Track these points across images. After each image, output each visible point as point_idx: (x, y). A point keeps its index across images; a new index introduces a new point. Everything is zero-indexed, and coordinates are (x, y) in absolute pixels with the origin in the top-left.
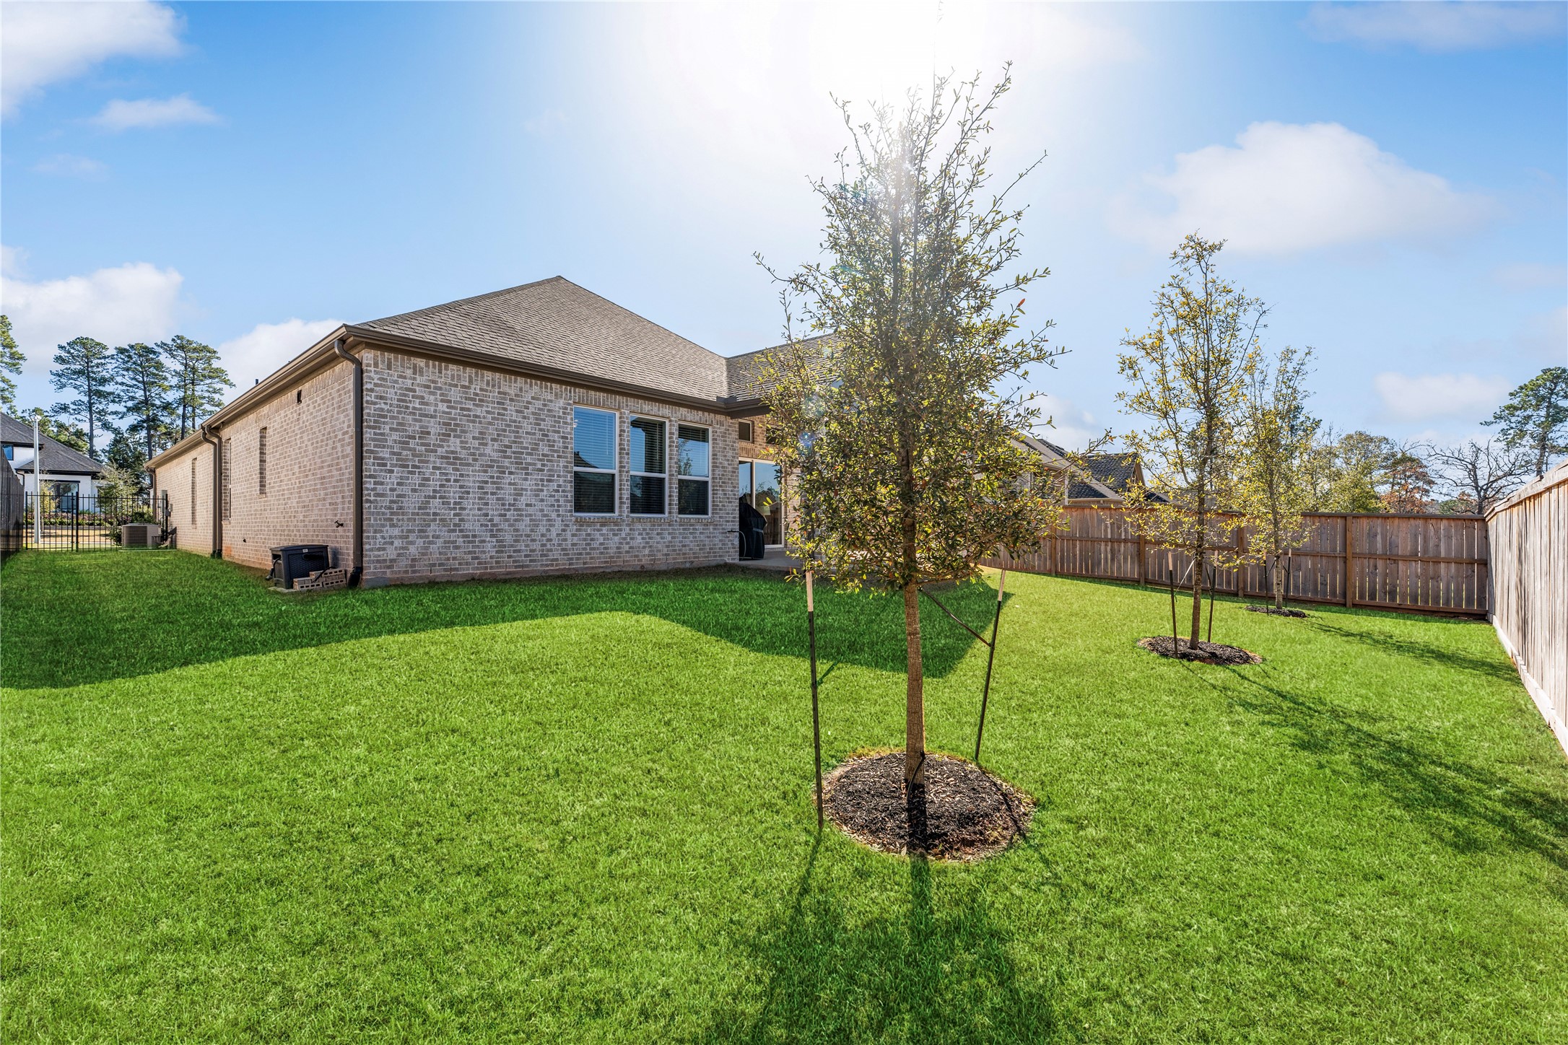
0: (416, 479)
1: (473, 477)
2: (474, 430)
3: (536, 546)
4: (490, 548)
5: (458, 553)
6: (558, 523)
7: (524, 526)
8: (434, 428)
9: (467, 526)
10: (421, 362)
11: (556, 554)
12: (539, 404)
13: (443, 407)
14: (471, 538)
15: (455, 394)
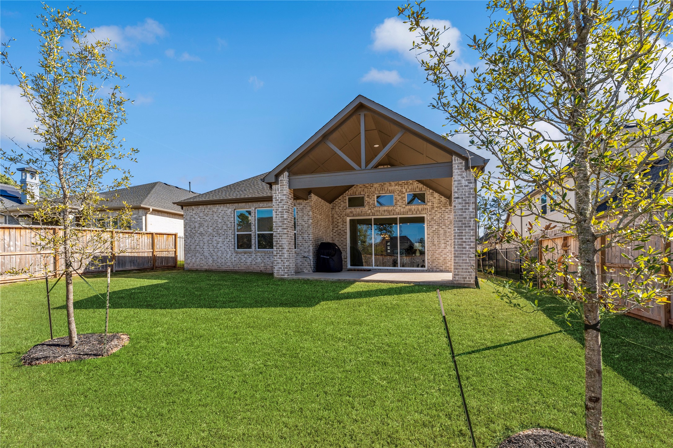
0: (193, 241)
1: (206, 239)
2: (206, 224)
3: (223, 261)
4: (210, 260)
5: (203, 262)
6: (230, 253)
7: (219, 254)
8: (197, 225)
9: (205, 254)
10: (193, 207)
11: (229, 264)
12: (223, 212)
13: (199, 219)
14: (206, 257)
15: (201, 214)
